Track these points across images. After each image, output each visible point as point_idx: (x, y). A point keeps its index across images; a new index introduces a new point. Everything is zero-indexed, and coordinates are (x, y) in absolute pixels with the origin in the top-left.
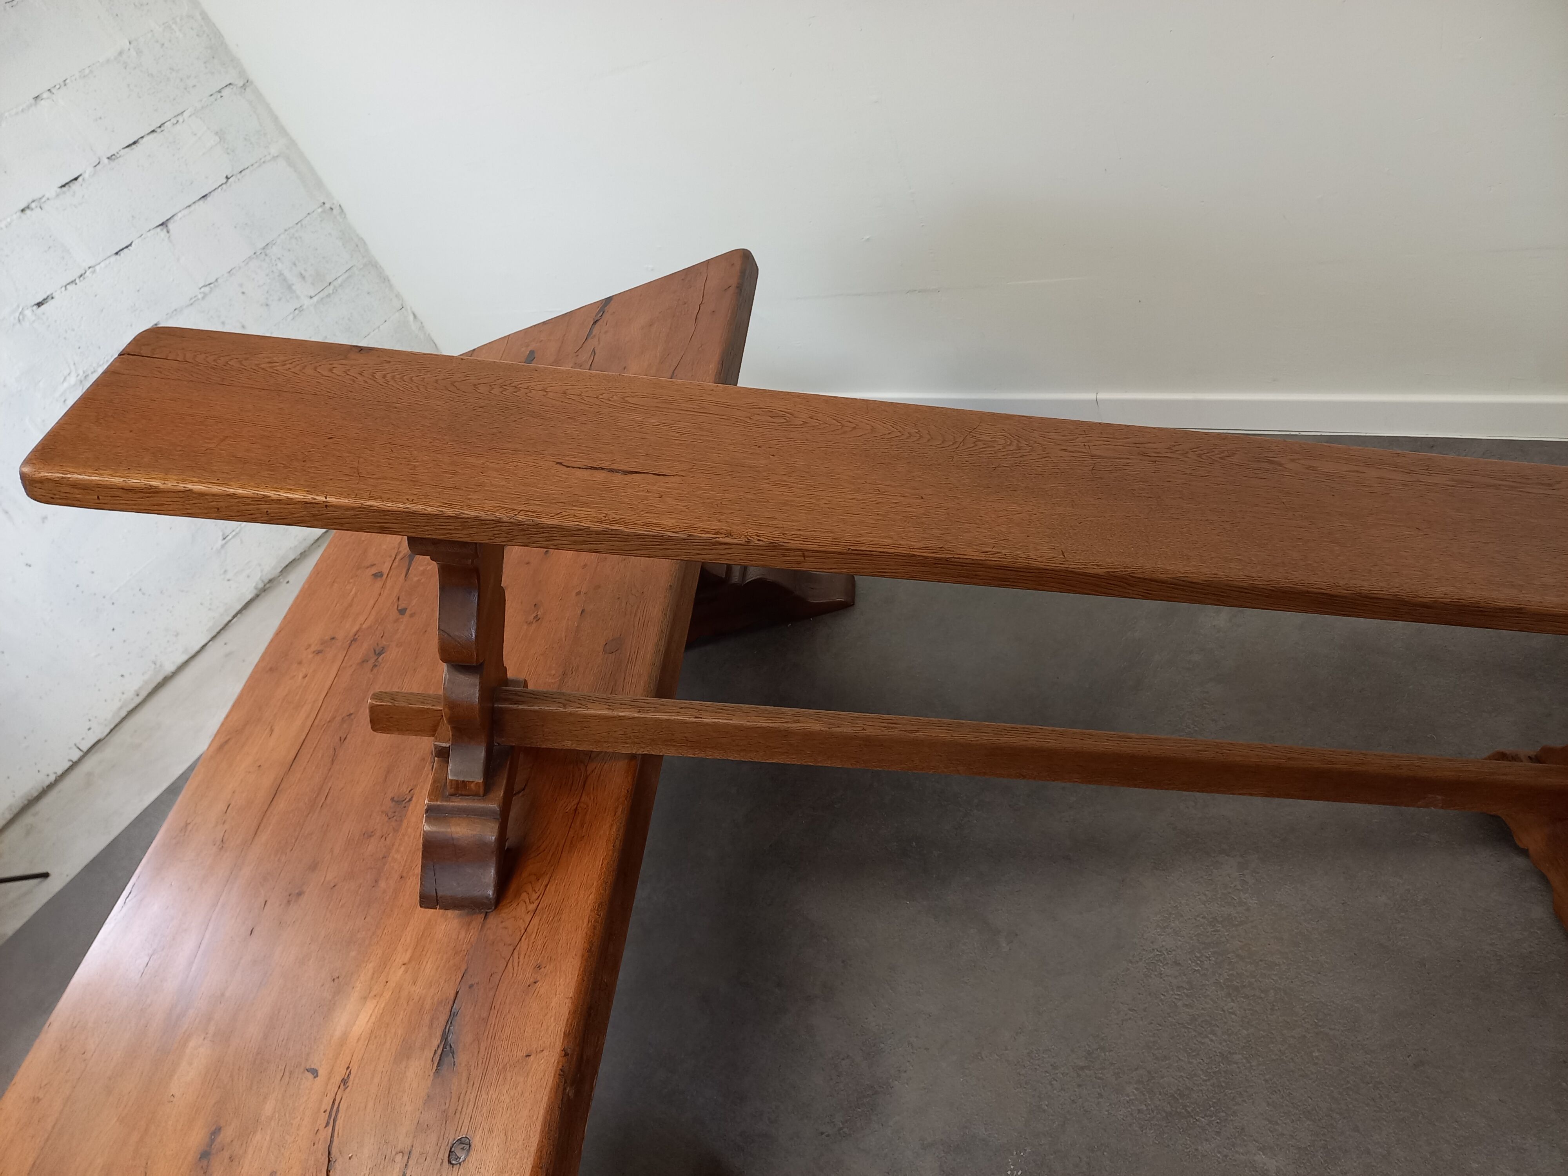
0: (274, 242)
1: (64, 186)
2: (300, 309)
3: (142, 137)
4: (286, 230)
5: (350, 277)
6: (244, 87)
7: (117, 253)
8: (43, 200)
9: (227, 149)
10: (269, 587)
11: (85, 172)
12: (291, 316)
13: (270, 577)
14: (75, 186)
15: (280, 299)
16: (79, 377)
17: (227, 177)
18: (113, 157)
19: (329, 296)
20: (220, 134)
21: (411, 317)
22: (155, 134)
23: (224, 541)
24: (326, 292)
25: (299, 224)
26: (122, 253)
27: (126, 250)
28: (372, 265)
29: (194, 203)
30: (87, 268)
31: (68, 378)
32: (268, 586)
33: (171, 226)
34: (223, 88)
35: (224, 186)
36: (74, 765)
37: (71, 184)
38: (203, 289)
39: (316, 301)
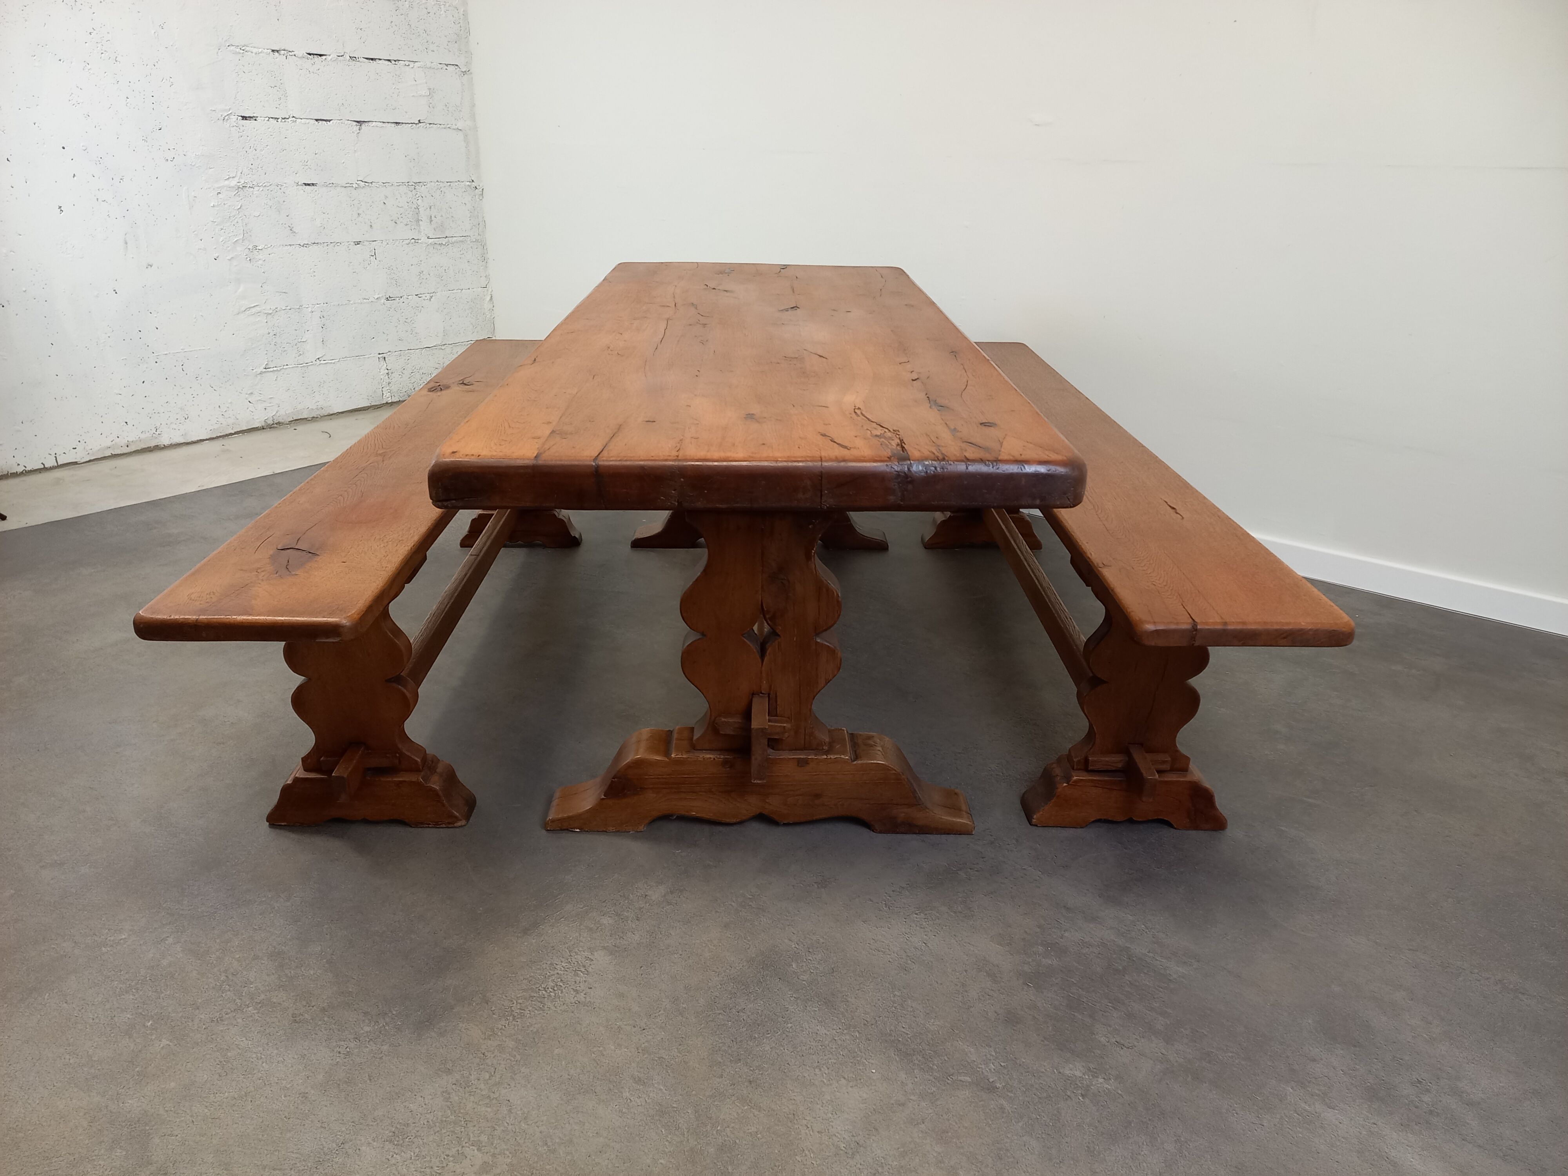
0: (425, 184)
1: (310, 54)
2: (416, 241)
3: (380, 59)
4: (437, 181)
5: (463, 241)
6: (464, 73)
7: (317, 120)
8: (291, 54)
9: (431, 103)
10: (276, 427)
11: (330, 55)
12: (408, 241)
13: (281, 421)
14: (317, 59)
15: (407, 225)
16: (239, 184)
17: (419, 121)
18: (354, 58)
19: (441, 244)
20: (431, 92)
21: (489, 298)
22: (389, 63)
23: (265, 370)
24: (440, 241)
25: (449, 183)
26: (320, 122)
27: (324, 122)
28: (482, 244)
29: (388, 122)
30: (291, 116)
31: (231, 179)
32: (275, 425)
33: (363, 126)
34: (450, 65)
35: (414, 125)
36: (45, 469)
37: (315, 56)
38: (359, 182)
39: (430, 242)
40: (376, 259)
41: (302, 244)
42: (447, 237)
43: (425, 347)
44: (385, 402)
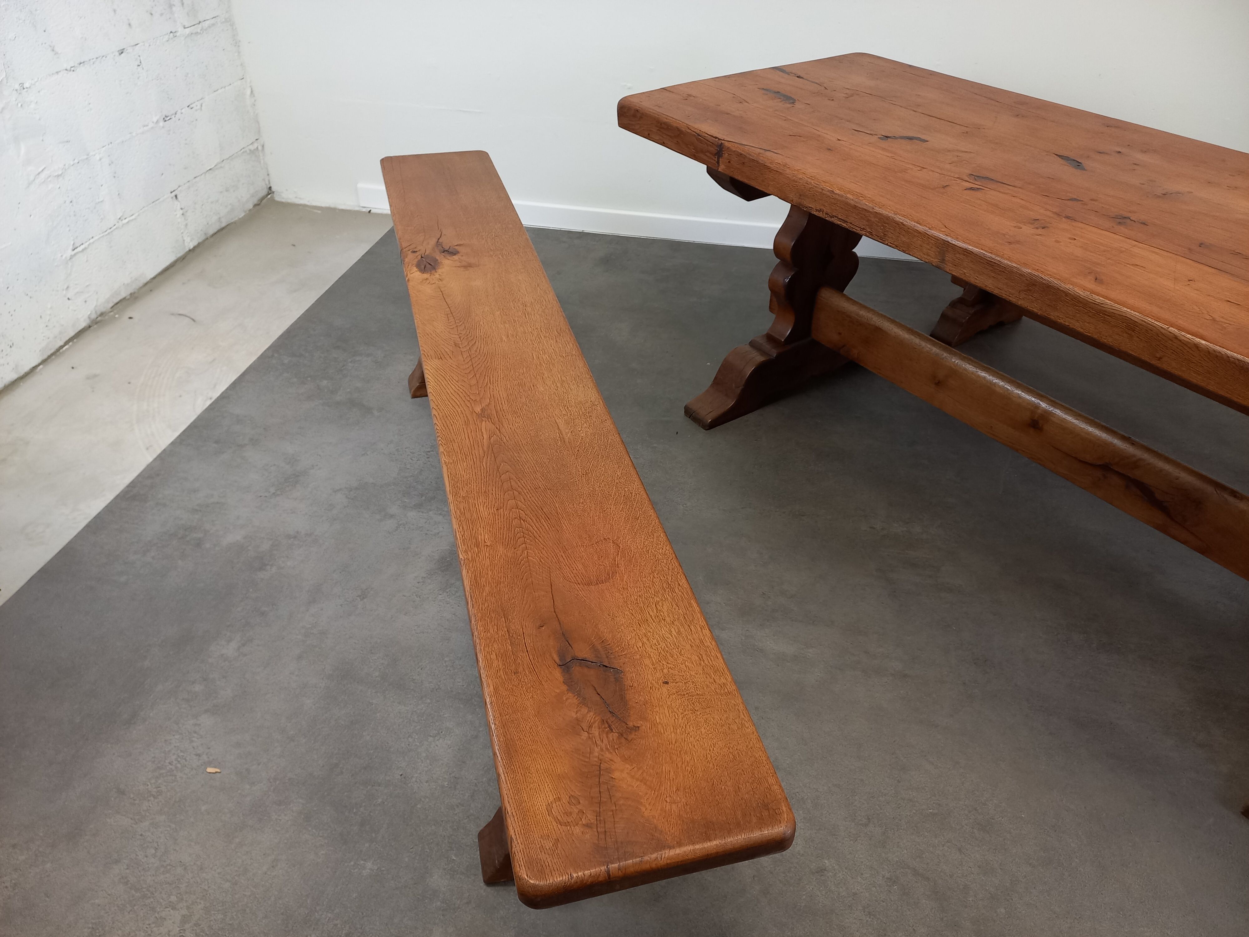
2: (174, 34)
5: (213, 25)
10: (101, 321)
12: (166, 37)
13: (103, 310)
15: (162, 15)
19: (197, 33)
21: (248, 92)
23: (73, 252)
24: (195, 29)
28: (231, 23)
32: (99, 318)
39: (187, 33)
40: (143, 69)
41: (69, 68)
42: (200, 22)
43: (208, 169)
44: (188, 250)
